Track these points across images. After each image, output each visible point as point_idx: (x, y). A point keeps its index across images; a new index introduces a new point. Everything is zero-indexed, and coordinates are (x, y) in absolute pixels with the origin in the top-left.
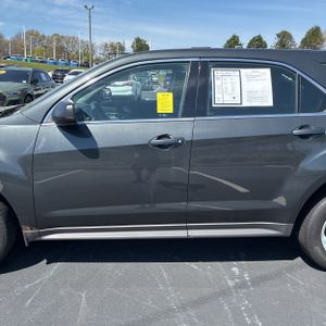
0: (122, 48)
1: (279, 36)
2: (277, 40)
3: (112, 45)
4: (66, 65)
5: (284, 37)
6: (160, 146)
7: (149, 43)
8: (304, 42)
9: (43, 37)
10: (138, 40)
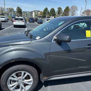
0: (13, 10)
1: (58, 8)
2: (58, 10)
3: (10, 9)
5: (60, 9)
8: (65, 10)
10: (18, 8)
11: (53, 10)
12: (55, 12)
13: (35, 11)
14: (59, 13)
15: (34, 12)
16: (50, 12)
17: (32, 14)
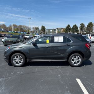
0: (38, 28)
1: (81, 25)
3: (35, 28)
4: (23, 33)
6: (47, 47)
7: (45, 27)
9: (17, 26)
10: (42, 26)
11: (75, 27)
12: (78, 29)
13: (58, 28)
14: (82, 29)
15: (57, 30)
16: (73, 28)
17: (56, 31)
